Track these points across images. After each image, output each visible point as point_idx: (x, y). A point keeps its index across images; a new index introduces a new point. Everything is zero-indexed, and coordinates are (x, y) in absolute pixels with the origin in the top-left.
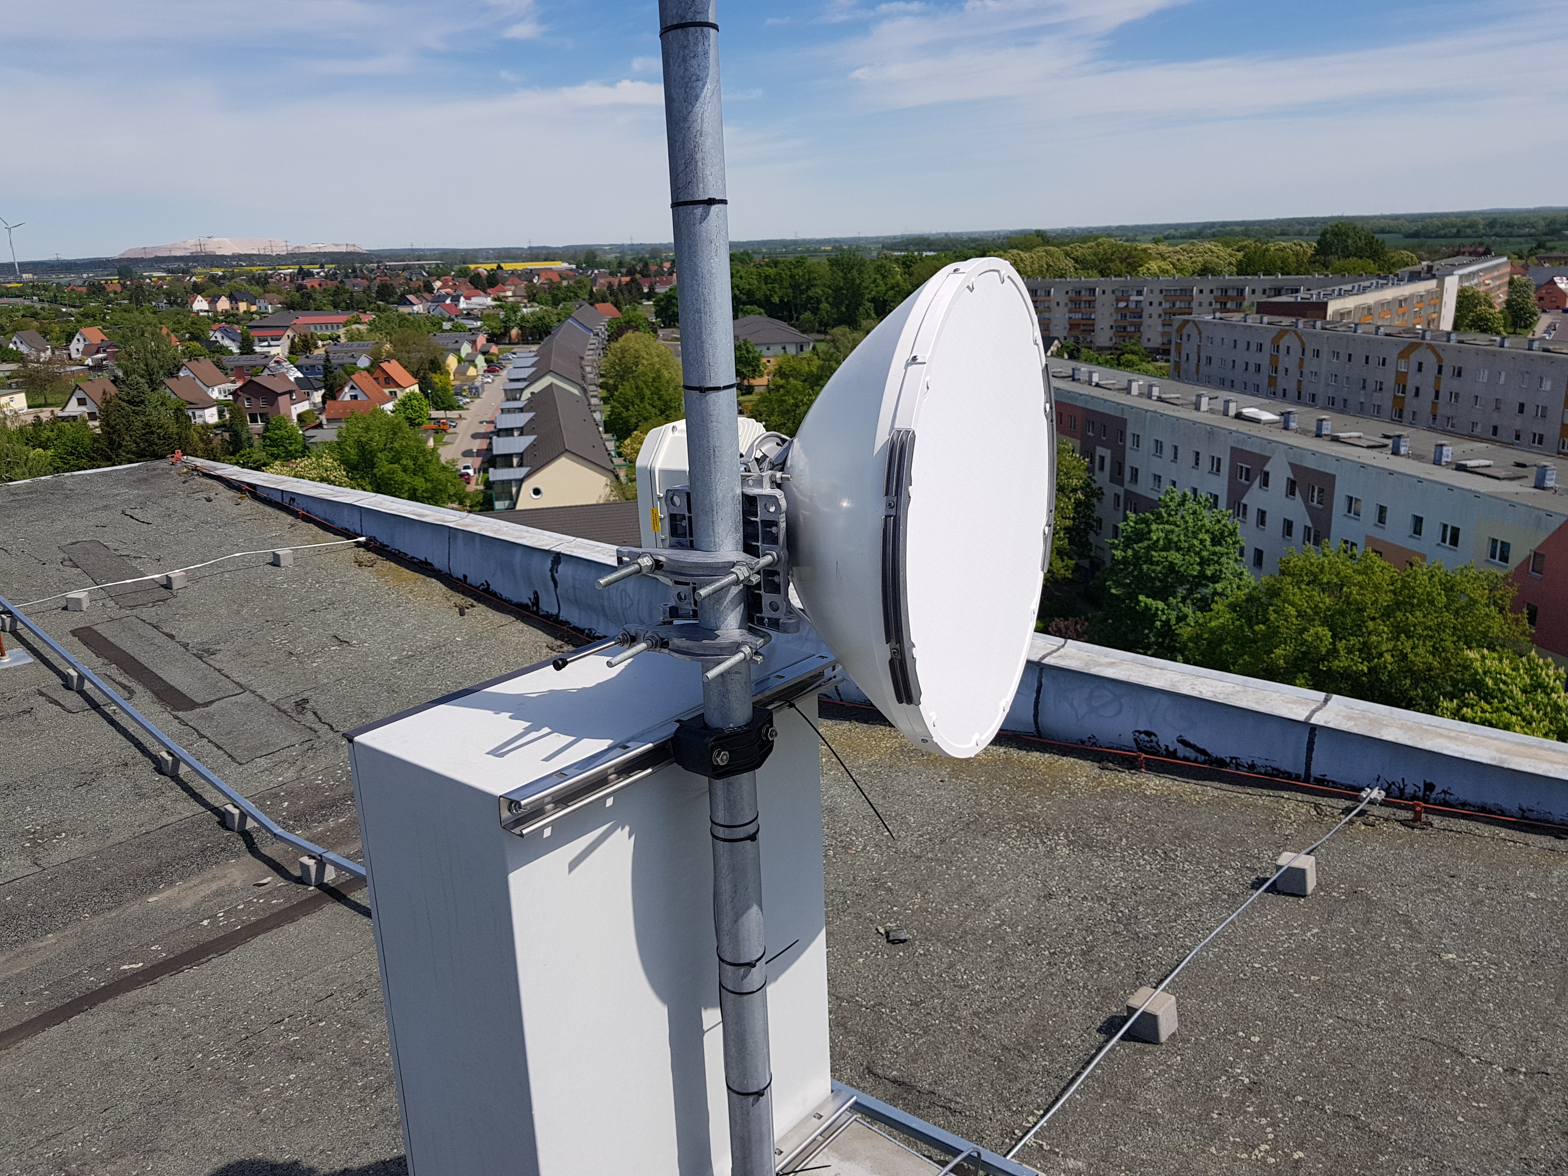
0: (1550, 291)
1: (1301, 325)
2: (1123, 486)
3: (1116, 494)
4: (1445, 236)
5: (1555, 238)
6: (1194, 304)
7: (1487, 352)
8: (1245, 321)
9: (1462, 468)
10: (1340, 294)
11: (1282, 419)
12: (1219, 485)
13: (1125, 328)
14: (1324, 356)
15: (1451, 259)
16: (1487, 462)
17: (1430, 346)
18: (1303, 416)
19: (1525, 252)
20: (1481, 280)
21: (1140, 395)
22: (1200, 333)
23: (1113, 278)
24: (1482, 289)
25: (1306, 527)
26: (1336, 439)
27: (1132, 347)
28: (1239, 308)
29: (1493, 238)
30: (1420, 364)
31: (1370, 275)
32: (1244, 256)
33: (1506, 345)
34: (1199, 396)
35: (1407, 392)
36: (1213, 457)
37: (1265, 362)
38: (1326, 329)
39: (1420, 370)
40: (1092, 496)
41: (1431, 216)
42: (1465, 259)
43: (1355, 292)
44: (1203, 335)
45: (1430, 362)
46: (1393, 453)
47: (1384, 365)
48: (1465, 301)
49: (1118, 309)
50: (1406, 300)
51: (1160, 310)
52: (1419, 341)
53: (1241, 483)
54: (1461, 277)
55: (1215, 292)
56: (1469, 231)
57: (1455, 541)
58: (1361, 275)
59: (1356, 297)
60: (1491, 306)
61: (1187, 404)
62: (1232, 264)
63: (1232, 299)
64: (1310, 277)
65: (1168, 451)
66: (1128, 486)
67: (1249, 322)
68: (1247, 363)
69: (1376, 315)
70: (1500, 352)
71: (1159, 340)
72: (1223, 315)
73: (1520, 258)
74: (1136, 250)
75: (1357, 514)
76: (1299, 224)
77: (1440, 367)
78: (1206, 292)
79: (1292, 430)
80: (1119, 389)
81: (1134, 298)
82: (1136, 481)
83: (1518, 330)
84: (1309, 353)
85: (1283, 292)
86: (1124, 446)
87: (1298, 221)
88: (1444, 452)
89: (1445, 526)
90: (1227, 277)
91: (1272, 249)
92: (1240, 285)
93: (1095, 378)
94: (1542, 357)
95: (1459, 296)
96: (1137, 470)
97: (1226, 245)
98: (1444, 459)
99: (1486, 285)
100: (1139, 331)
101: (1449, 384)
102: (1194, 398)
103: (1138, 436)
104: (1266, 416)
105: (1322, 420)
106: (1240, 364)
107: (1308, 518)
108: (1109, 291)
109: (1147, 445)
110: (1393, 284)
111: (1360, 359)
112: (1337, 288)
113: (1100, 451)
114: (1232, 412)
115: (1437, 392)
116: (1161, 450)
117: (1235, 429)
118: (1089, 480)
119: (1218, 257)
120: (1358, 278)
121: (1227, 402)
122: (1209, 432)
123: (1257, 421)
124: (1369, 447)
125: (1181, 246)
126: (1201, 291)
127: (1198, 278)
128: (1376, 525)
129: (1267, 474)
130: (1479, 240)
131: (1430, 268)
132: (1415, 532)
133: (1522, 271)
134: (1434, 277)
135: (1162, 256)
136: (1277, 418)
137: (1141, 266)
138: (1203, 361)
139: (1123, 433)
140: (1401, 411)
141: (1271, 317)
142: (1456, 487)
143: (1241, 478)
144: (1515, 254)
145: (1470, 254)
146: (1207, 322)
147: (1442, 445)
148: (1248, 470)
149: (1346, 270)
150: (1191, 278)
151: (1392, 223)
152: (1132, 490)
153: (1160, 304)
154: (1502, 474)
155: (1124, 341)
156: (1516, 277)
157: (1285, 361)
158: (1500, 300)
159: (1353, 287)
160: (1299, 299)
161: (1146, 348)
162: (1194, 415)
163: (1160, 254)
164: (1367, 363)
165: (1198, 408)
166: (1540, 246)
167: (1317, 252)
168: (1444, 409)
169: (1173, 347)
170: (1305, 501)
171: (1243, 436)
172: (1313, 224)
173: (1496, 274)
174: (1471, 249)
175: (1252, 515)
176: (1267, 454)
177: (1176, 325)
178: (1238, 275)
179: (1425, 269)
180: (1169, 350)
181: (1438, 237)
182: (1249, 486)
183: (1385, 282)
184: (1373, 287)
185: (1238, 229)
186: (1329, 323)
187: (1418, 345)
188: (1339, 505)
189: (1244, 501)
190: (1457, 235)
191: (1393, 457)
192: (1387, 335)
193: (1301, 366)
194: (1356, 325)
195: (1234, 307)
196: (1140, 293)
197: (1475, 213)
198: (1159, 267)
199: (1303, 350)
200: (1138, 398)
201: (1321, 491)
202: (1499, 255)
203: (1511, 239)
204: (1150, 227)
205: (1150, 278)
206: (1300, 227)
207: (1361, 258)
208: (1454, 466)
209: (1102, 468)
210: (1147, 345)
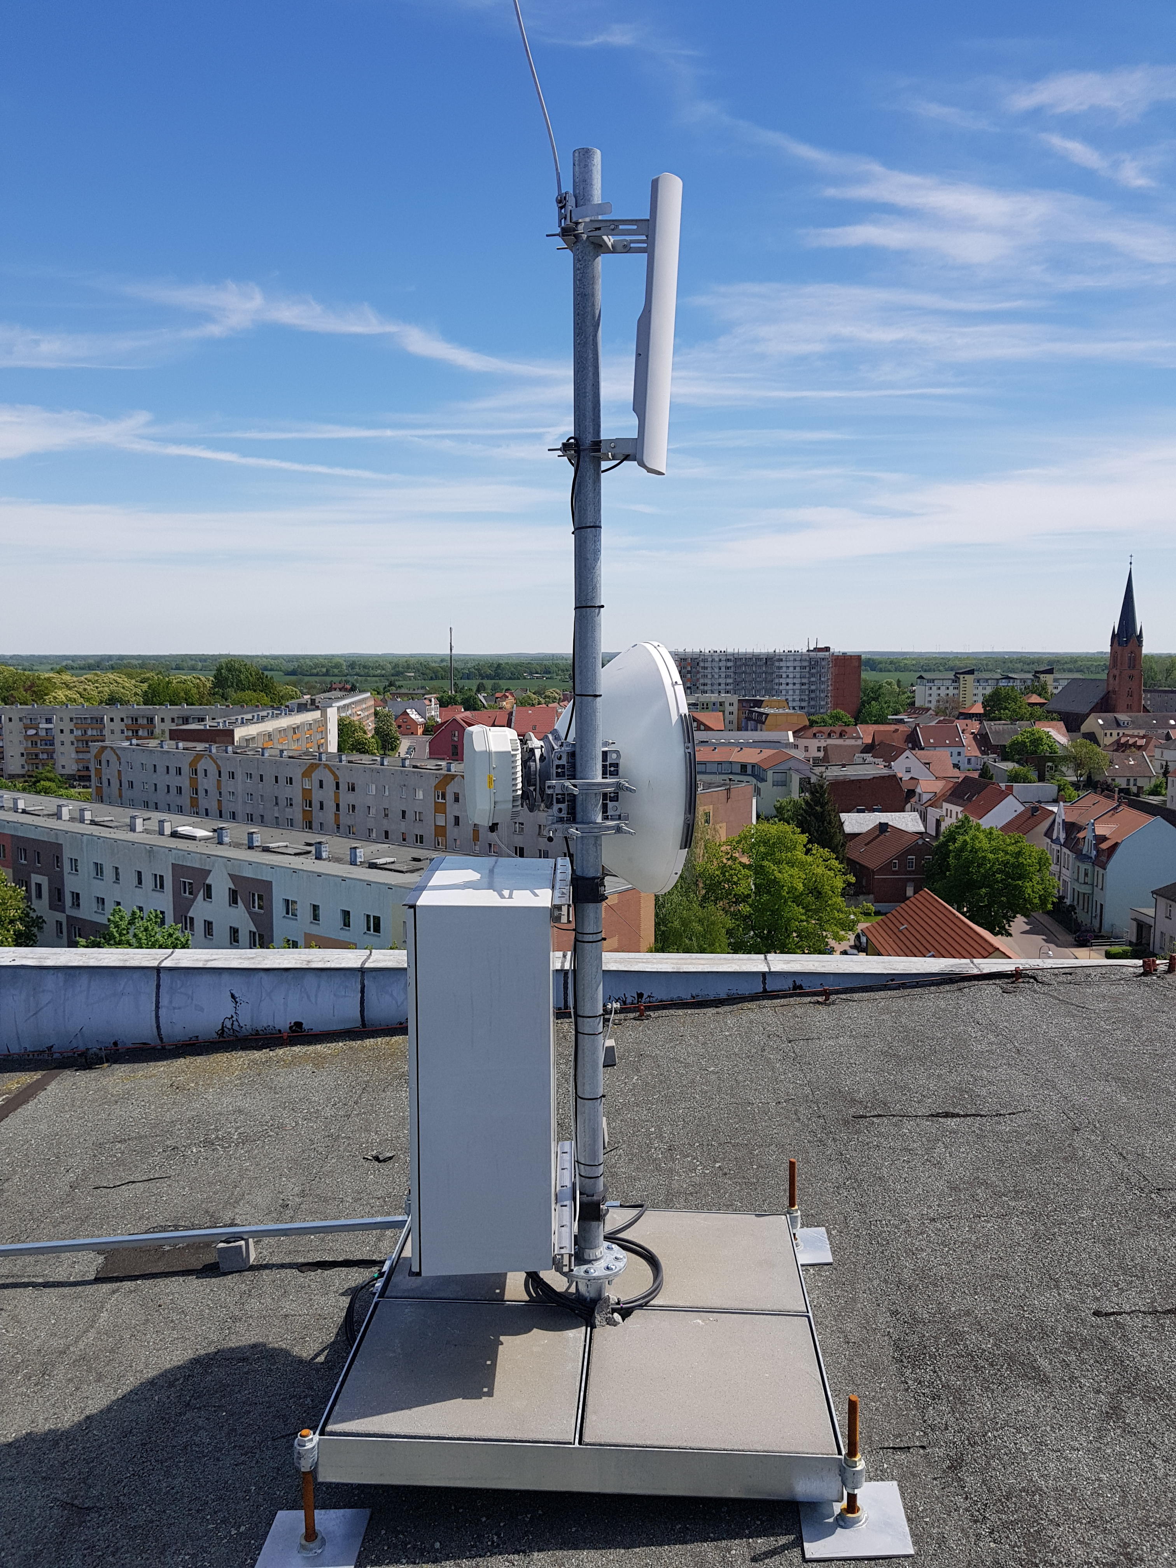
0: (405, 720)
1: (214, 750)
2: (64, 912)
3: (57, 921)
4: (317, 675)
5: (400, 679)
6: (106, 732)
7: (372, 770)
8: (162, 747)
9: (373, 866)
10: (243, 723)
11: (216, 835)
12: (164, 902)
13: (37, 755)
14: (239, 776)
15: (327, 694)
16: (392, 860)
17: (326, 766)
18: (235, 831)
19: (381, 690)
20: (354, 710)
21: (72, 819)
22: (119, 759)
23: (19, 706)
24: (356, 718)
25: (250, 931)
26: (266, 850)
27: (48, 774)
28: (151, 735)
29: (355, 677)
30: (321, 782)
31: (265, 706)
32: (149, 687)
33: (385, 763)
34: (133, 818)
35: (313, 806)
36: (156, 875)
37: (185, 784)
38: (237, 753)
39: (321, 786)
40: (32, 926)
41: (304, 657)
42: (339, 694)
43: (255, 720)
44: (122, 760)
45: (329, 781)
46: (316, 859)
47: (291, 783)
48: (344, 728)
49: (27, 737)
50: (298, 727)
51: (72, 738)
52: (318, 762)
53: (186, 898)
54: (338, 708)
55: (125, 720)
56: (336, 671)
57: (377, 929)
58: (257, 706)
59: (257, 725)
60: (365, 733)
61: (122, 826)
62: (138, 695)
63: (143, 727)
64: (213, 707)
65: (109, 873)
66: (69, 911)
67: (166, 748)
68: (168, 786)
69: (275, 741)
70: (382, 769)
71: (75, 767)
72: (140, 742)
73: (378, 693)
74: (39, 679)
75: (294, 915)
76: (192, 660)
77: (337, 784)
78: (117, 720)
79: (227, 844)
80: (49, 815)
81: (44, 725)
82: (78, 905)
83: (387, 752)
84: (225, 776)
85: (190, 720)
86: (62, 871)
87: (191, 657)
88: (358, 854)
89: (368, 916)
90: (135, 706)
91: (174, 681)
92: (148, 713)
93: (21, 805)
94: (414, 772)
95: (339, 725)
96: (78, 894)
97: (130, 676)
98: (359, 860)
99: (358, 715)
100: (52, 758)
101: (346, 798)
102: (128, 820)
103: (76, 860)
104: (200, 833)
105: (252, 833)
106: (162, 787)
107: (252, 923)
108: (15, 718)
109: (86, 869)
110: (286, 714)
111: (269, 779)
112: (239, 717)
113: (36, 878)
114: (167, 831)
115: (338, 805)
116: (102, 872)
117: (174, 847)
118: (28, 909)
119: (123, 688)
120: (255, 709)
121: (162, 822)
122: (150, 852)
123: (193, 838)
124: (296, 854)
125: (85, 676)
126: (112, 720)
127: (107, 707)
128: (311, 922)
129: (209, 887)
130: (344, 678)
131: (313, 701)
132: (345, 925)
133: (382, 704)
134: (317, 708)
135: (67, 686)
136: (211, 834)
137: (46, 695)
138: (125, 785)
139: (58, 859)
140: (310, 822)
141: (185, 743)
142: (372, 882)
143: (185, 892)
144: (374, 690)
145: (340, 690)
146: (124, 749)
147: (355, 848)
148: (190, 884)
149: (244, 701)
150: (100, 707)
151: (272, 662)
152: (74, 915)
153: (72, 731)
154: (404, 869)
155: (37, 768)
156: (378, 709)
157: (204, 783)
158: (370, 728)
159: (253, 716)
160: (208, 728)
161: (62, 775)
162: (130, 836)
163: (65, 683)
164: (277, 782)
165: (133, 829)
166: (391, 685)
167: (215, 686)
168: (345, 820)
169: (93, 773)
170: (248, 908)
171: (183, 853)
172: (205, 661)
173: (364, 706)
174: (341, 686)
175: (199, 926)
176: (207, 868)
177: (94, 751)
178: (145, 704)
179: (309, 701)
180: (90, 776)
181: (311, 675)
182: (193, 900)
183: (279, 712)
184: (269, 717)
185: (135, 662)
186: (238, 747)
187: (318, 765)
188: (278, 908)
189: (190, 914)
190: (327, 674)
191: (316, 861)
192: (290, 757)
193: (219, 786)
194: (263, 749)
195: (146, 734)
196: (49, 721)
197: (338, 656)
198: (66, 696)
199: (220, 772)
200: (69, 823)
201: (260, 898)
202: (362, 691)
203: (369, 678)
204: (46, 657)
205: (57, 707)
206: (193, 662)
207: (255, 691)
208: (367, 865)
209: (39, 896)
210: (64, 772)
